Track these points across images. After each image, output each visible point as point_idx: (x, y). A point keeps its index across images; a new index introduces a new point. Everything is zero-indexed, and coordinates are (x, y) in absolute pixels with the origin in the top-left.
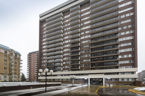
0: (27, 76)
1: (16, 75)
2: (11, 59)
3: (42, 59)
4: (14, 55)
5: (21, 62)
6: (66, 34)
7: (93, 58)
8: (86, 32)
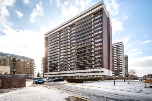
0: (42, 73)
1: (31, 75)
2: (27, 64)
3: (47, 63)
4: (29, 61)
5: (35, 65)
6: (61, 46)
7: (78, 62)
8: (74, 45)
